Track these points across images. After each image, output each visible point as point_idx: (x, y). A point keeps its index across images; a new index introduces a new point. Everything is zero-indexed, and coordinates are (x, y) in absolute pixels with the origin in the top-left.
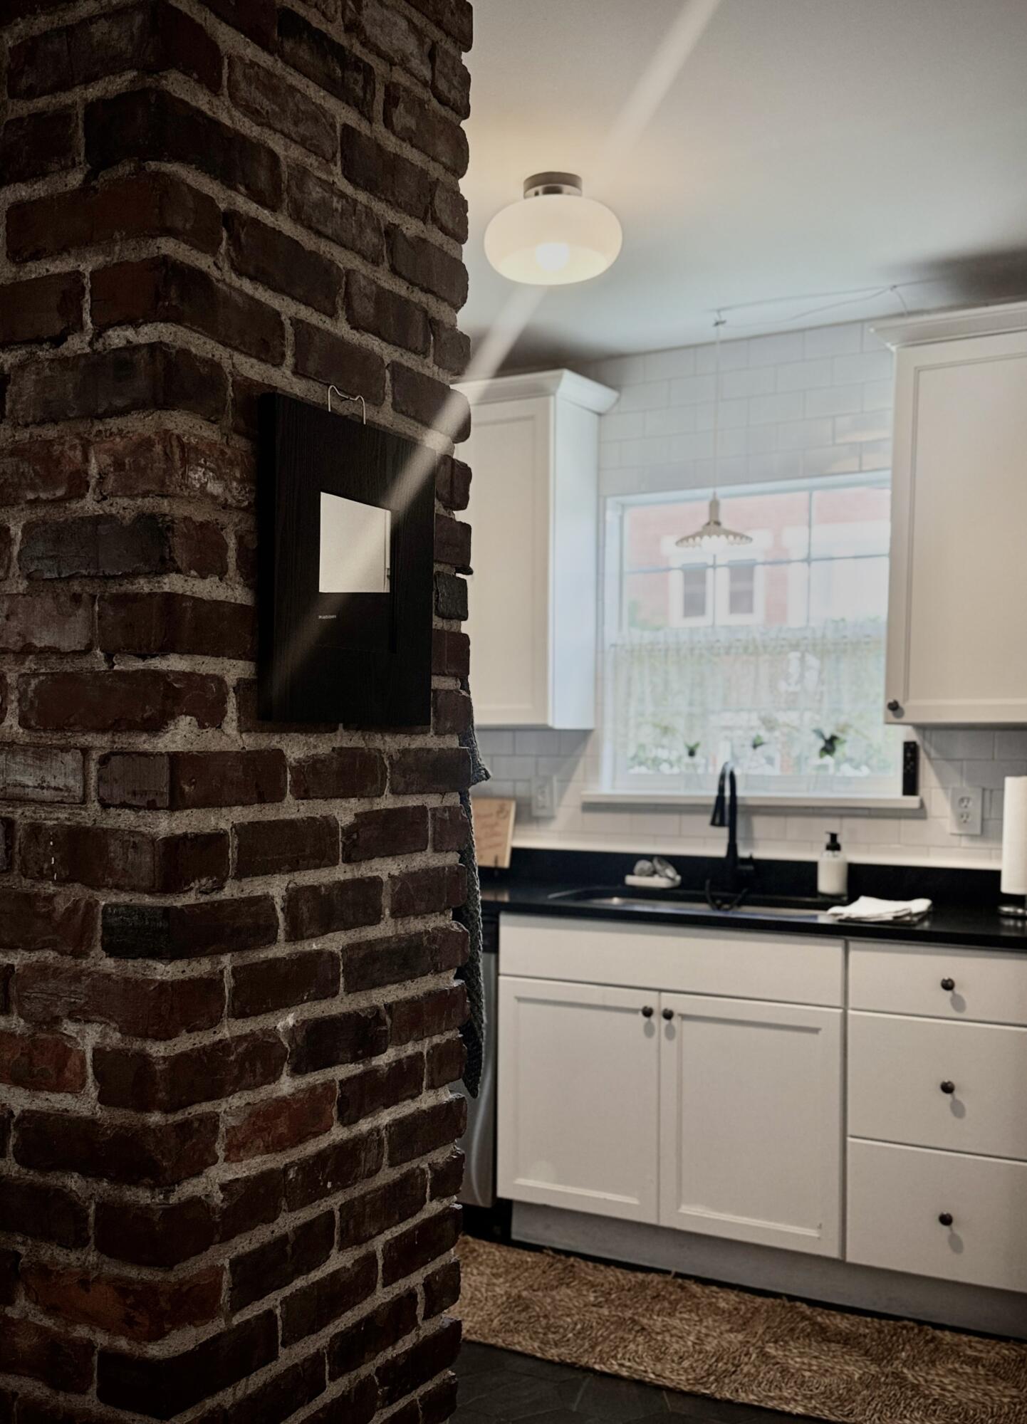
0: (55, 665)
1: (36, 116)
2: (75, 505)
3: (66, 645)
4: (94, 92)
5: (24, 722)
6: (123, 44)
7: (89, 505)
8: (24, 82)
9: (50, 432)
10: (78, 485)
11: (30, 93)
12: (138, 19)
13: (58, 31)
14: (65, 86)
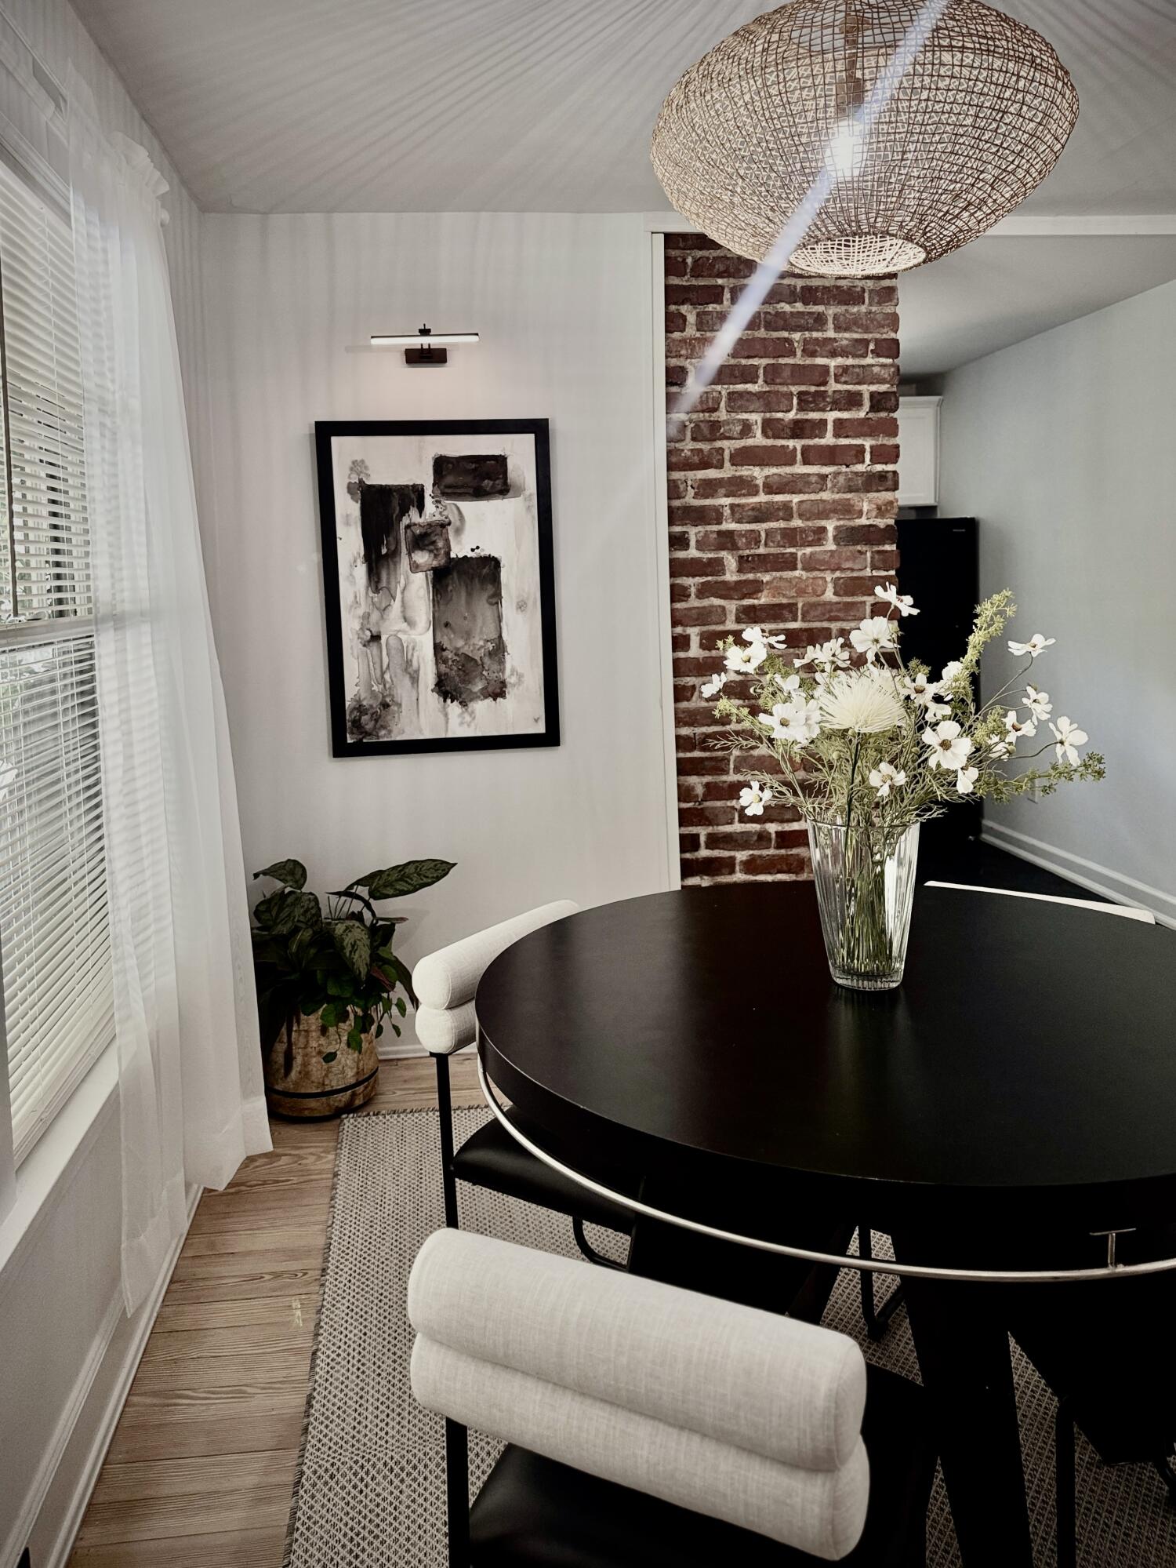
0: (849, 574)
1: (849, 391)
2: (857, 520)
3: (856, 567)
4: (874, 388)
5: (835, 594)
6: (886, 376)
7: (863, 521)
8: (843, 379)
9: (848, 496)
10: (860, 514)
11: (846, 383)
12: (892, 369)
13: (859, 366)
14: (859, 383)
